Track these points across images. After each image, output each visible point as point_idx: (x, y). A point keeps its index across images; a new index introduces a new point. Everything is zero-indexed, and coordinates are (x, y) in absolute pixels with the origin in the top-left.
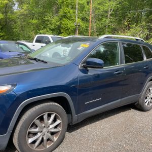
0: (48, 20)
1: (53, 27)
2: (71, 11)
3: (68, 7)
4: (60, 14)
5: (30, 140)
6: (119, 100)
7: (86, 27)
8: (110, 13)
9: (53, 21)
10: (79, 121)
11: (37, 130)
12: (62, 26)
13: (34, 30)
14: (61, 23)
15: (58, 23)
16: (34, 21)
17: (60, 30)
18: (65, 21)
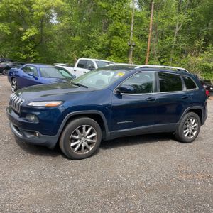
0: (94, 38)
1: (100, 46)
2: (125, 27)
3: (121, 21)
4: (110, 30)
5: (72, 144)
6: (152, 126)
7: (144, 47)
8: (177, 30)
9: (101, 39)
10: (112, 138)
11: (78, 137)
12: (112, 45)
13: (75, 50)
14: (111, 42)
15: (107, 42)
16: (76, 39)
17: (109, 51)
18: (116, 40)
